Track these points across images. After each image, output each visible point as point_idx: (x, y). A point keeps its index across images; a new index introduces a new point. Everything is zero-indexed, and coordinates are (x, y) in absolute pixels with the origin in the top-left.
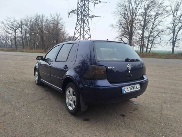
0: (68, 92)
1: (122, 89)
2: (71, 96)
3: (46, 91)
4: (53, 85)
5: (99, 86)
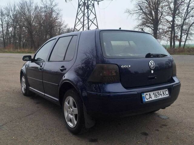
0: (66, 103)
1: (143, 96)
2: (72, 108)
3: (37, 103)
4: (46, 94)
5: (109, 93)
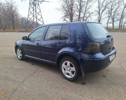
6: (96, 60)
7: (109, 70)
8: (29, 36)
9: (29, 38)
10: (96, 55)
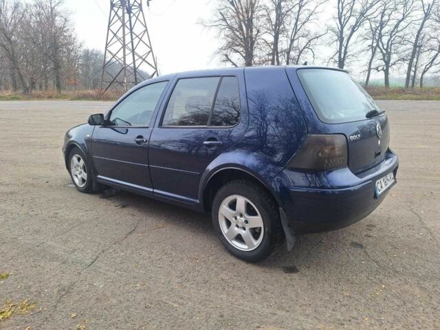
2: (241, 216)
6: (333, 193)
7: (374, 226)
8: (110, 113)
9: (111, 119)
10: (330, 174)
